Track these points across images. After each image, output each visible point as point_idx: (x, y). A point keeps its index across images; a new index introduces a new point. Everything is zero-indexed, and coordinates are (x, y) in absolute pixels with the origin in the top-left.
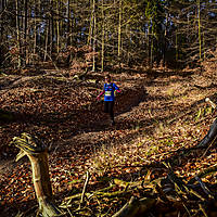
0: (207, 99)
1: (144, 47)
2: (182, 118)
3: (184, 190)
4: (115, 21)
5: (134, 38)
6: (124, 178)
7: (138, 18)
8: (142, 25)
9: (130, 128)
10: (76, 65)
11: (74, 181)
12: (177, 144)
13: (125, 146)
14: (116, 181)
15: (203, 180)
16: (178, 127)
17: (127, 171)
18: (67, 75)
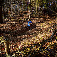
0: (51, 27)
1: (43, 11)
2: (45, 32)
3: (45, 51)
4: (35, 4)
5: (40, 9)
6: (30, 48)
7: (41, 3)
8: (43, 5)
9: (31, 34)
10: (25, 16)
11: (16, 49)
12: (43, 39)
13: (30, 39)
14: (27, 49)
15: (50, 48)
16: (44, 34)
17: (30, 46)
18: (23, 19)
